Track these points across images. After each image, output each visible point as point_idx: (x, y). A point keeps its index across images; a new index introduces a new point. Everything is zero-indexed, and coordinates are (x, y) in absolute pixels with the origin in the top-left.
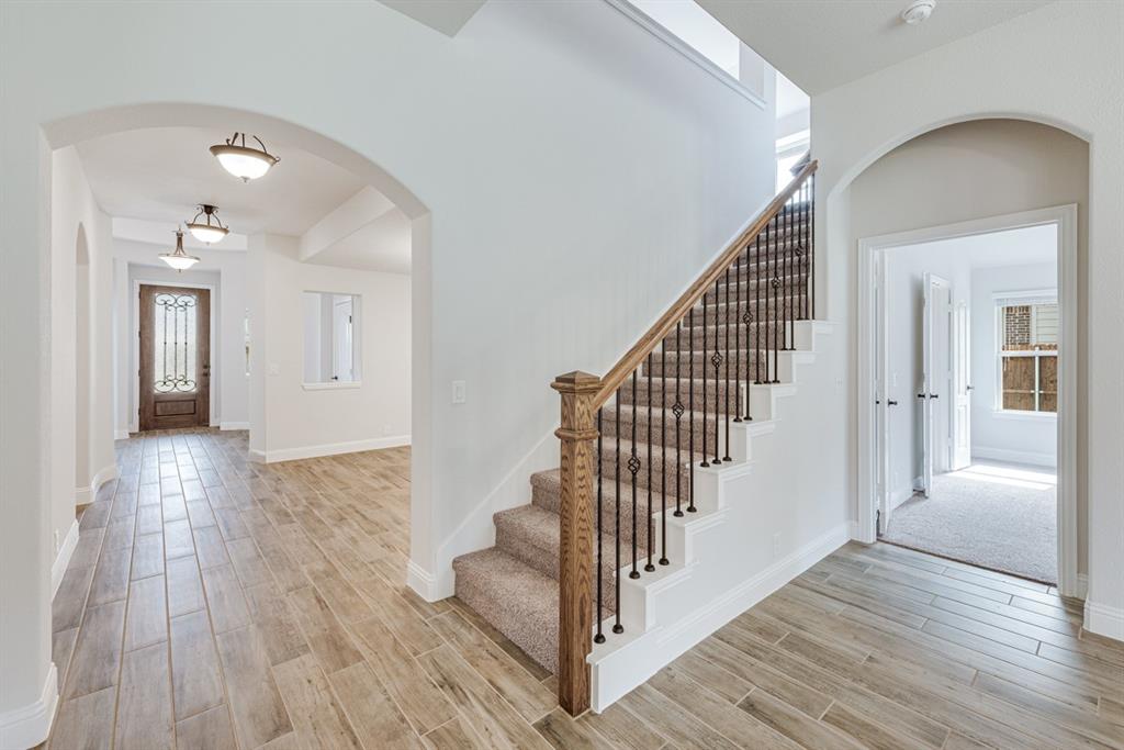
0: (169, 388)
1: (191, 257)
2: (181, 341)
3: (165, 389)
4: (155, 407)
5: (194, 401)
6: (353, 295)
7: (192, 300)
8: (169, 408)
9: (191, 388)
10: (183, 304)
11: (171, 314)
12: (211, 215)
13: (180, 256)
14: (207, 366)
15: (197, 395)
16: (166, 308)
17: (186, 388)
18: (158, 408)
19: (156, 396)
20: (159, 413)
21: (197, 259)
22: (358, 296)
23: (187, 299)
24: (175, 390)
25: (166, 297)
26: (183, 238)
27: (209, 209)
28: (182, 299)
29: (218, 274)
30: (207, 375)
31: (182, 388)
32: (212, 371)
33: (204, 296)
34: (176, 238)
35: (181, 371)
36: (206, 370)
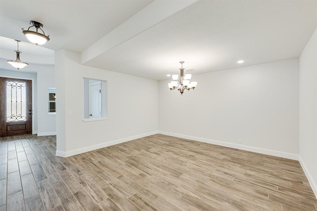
0: (14, 120)
1: (24, 63)
2: (19, 101)
3: (12, 120)
4: (7, 127)
5: (25, 124)
6: (101, 81)
7: (24, 84)
8: (14, 128)
9: (24, 119)
10: (20, 86)
11: (14, 90)
12: (39, 29)
13: (18, 62)
14: (31, 110)
15: (26, 122)
16: (12, 87)
17: (21, 119)
18: (8, 128)
19: (8, 123)
20: (9, 130)
21: (27, 64)
22: (105, 81)
23: (21, 84)
24: (17, 120)
25: (11, 83)
26: (20, 55)
27: (37, 25)
28: (19, 84)
29: (35, 74)
30: (31, 114)
31: (19, 119)
32: (33, 112)
33: (29, 83)
34: (16, 54)
35: (19, 113)
36: (30, 112)
